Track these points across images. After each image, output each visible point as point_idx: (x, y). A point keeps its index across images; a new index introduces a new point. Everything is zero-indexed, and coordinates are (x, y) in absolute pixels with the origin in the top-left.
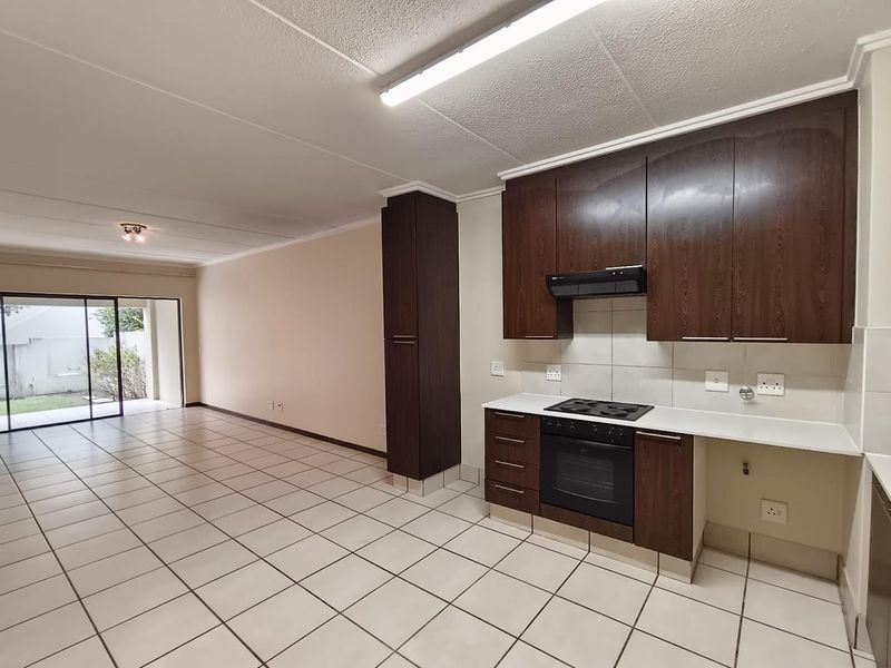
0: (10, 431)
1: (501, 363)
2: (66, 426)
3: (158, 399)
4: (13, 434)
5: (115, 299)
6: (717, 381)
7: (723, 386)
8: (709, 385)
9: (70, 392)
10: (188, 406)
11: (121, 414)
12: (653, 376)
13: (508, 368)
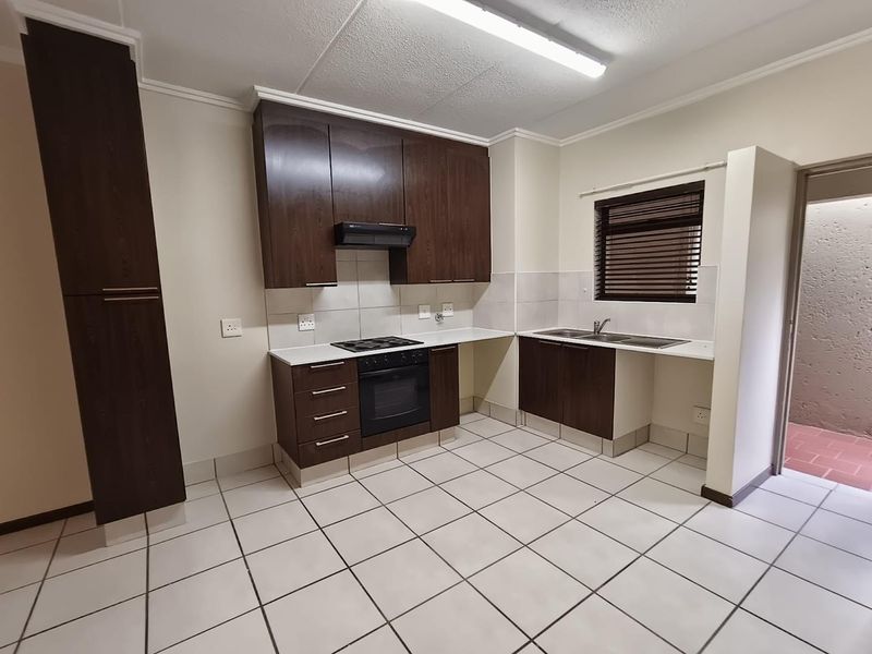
1: (239, 320)
6: (425, 311)
7: (428, 315)
8: (422, 315)
12: (389, 314)
13: (246, 325)
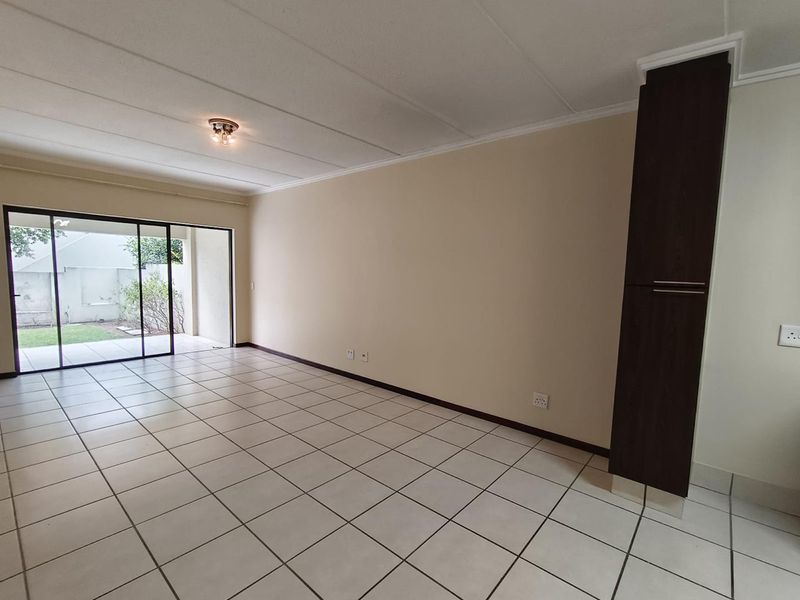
0: (62, 368)
2: (119, 364)
3: (197, 335)
4: (65, 372)
5: (168, 226)
9: (102, 321)
10: (238, 346)
11: (172, 353)
